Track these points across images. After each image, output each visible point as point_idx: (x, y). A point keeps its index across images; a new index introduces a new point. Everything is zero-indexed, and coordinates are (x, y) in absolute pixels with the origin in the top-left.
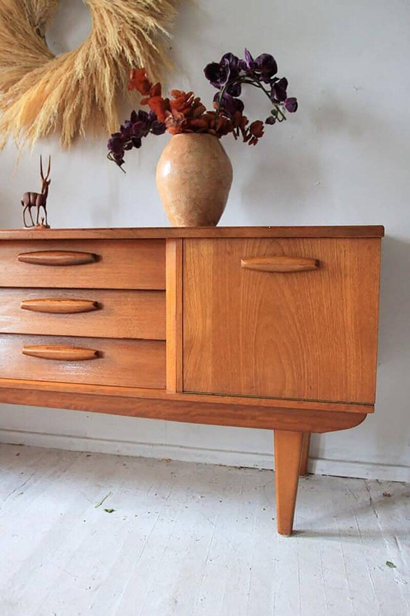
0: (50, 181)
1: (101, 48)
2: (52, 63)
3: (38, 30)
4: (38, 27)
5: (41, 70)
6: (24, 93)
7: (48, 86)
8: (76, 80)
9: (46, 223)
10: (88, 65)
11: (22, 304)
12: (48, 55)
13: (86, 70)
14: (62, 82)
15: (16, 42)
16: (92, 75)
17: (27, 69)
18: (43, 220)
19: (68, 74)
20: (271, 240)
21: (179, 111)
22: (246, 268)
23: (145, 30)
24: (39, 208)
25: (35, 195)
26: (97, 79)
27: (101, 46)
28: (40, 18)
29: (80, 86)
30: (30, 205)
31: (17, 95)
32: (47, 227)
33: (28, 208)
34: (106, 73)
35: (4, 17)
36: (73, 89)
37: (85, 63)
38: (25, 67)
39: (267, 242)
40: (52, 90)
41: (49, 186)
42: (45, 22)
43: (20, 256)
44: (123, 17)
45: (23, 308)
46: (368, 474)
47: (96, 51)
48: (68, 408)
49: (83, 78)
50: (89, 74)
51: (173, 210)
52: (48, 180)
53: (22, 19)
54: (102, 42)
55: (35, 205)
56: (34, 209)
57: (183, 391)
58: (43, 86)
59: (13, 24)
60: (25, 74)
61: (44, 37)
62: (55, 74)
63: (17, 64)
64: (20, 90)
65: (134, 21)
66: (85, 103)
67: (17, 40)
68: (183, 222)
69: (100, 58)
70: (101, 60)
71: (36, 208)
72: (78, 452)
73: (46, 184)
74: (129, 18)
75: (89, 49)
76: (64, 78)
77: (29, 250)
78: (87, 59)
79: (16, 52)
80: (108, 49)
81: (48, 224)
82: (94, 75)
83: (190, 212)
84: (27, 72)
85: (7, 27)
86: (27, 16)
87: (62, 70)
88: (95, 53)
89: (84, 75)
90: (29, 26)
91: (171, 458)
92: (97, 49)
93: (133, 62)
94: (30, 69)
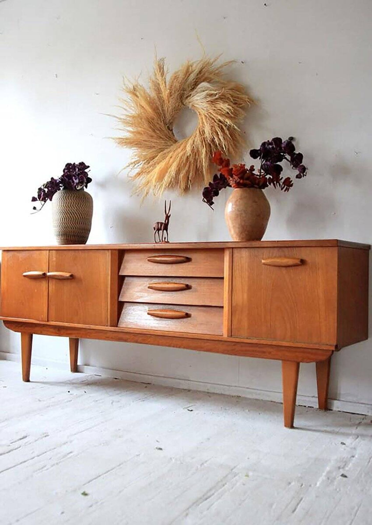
0: (170, 215)
1: (202, 137)
2: (175, 146)
3: (168, 127)
4: (168, 125)
5: (169, 150)
6: (158, 164)
7: (171, 160)
8: (187, 156)
9: (167, 240)
10: (193, 147)
11: (148, 285)
12: (174, 140)
13: (193, 150)
14: (179, 158)
15: (155, 135)
16: (196, 153)
17: (161, 150)
18: (165, 238)
19: (182, 153)
20: (278, 248)
21: (236, 176)
22: (264, 264)
23: (226, 126)
24: (163, 232)
25: (162, 223)
26: (199, 155)
27: (201, 136)
28: (170, 120)
29: (189, 160)
30: (159, 230)
31: (155, 164)
32: (168, 242)
33: (157, 232)
34: (204, 151)
35: (149, 122)
36: (184, 162)
37: (192, 146)
38: (160, 149)
39: (276, 250)
40: (173, 162)
41: (170, 219)
42: (172, 122)
43: (149, 258)
44: (213, 119)
45: (149, 288)
46: (368, 412)
47: (198, 139)
48: (169, 346)
49: (190, 155)
50: (194, 152)
51: (233, 232)
52: (169, 215)
53: (159, 122)
54: (202, 133)
55: (161, 230)
56: (161, 232)
57: (231, 336)
58: (169, 160)
59: (154, 126)
60: (160, 153)
61: (172, 130)
62: (176, 153)
63: (156, 147)
64: (156, 162)
65: (220, 121)
66: (191, 169)
67: (156, 134)
68: (238, 239)
69: (200, 143)
70: (201, 144)
71: (162, 231)
72: (183, 389)
73: (168, 217)
74: (217, 119)
75: (195, 138)
76: (180, 155)
77: (154, 255)
78: (193, 143)
79: (155, 141)
80: (205, 137)
81: (169, 241)
82: (197, 153)
83: (241, 233)
84: (162, 151)
85: (151, 127)
86: (162, 119)
87: (179, 150)
88: (198, 140)
89: (191, 153)
90: (163, 125)
91: (240, 395)
92: (199, 137)
93: (219, 144)
94: (163, 150)
